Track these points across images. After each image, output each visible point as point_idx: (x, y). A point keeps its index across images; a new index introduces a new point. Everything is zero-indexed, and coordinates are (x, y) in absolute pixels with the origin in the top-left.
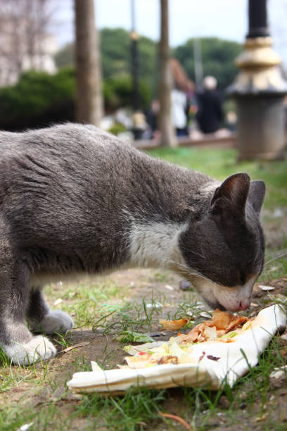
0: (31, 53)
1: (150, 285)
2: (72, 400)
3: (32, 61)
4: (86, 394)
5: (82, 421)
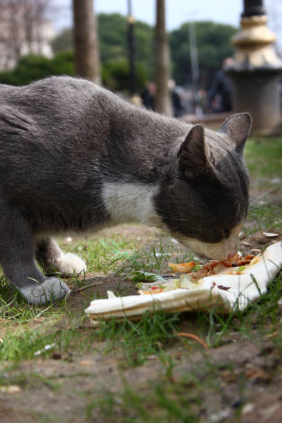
0: (29, 39)
1: (156, 239)
2: (90, 328)
3: (30, 47)
4: (103, 320)
5: (101, 344)
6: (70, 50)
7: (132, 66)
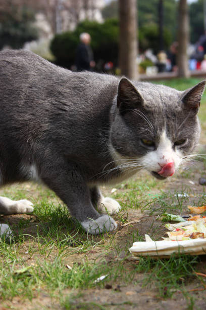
0: (86, 7)
2: (131, 260)
3: (86, 14)
4: (142, 257)
5: (140, 275)
6: (116, 17)
7: (160, 30)
